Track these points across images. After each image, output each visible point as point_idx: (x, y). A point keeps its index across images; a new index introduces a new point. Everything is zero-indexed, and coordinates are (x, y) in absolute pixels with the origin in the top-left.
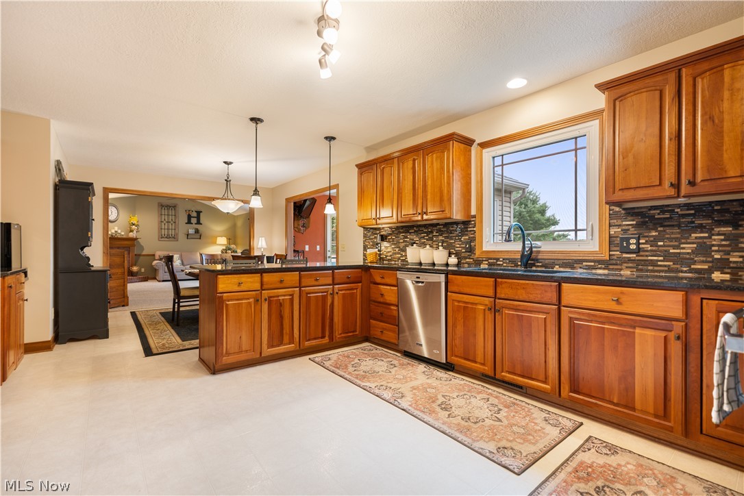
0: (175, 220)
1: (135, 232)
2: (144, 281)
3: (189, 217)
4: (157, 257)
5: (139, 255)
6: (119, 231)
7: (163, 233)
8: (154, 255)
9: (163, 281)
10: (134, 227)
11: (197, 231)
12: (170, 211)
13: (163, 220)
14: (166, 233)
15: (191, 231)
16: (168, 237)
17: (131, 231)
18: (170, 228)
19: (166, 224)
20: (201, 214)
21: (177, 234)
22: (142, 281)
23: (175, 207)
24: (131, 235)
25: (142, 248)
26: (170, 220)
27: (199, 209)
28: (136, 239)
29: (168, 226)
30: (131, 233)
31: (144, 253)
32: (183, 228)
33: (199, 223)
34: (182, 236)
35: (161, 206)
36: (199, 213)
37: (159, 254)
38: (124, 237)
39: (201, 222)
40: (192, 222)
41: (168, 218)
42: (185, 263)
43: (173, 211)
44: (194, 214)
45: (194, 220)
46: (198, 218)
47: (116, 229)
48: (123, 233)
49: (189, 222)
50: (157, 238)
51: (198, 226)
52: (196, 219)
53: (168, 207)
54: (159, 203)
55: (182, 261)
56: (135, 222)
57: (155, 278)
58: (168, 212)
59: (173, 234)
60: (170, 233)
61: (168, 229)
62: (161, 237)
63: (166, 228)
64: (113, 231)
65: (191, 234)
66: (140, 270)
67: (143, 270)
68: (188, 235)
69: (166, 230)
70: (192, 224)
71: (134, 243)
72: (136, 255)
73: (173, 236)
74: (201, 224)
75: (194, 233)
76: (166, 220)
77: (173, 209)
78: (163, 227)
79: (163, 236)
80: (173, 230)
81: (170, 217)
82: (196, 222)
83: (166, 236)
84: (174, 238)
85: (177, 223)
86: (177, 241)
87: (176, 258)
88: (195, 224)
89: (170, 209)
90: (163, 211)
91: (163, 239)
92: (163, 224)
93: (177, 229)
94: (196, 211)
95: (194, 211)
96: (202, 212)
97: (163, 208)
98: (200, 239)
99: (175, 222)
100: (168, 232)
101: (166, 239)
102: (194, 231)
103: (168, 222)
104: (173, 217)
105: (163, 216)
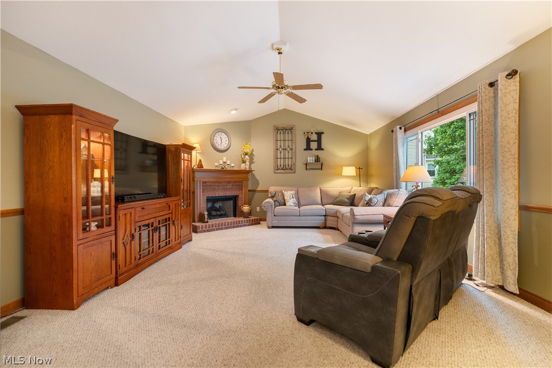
0: (292, 145)
1: (248, 163)
2: (255, 224)
3: (309, 141)
4: (269, 194)
5: (254, 191)
6: (228, 162)
7: (279, 164)
8: (268, 191)
9: (273, 227)
10: (247, 156)
11: (317, 159)
12: (287, 135)
13: (279, 147)
14: (282, 164)
15: (311, 159)
16: (284, 168)
17: (244, 162)
18: (287, 156)
19: (282, 152)
20: (322, 135)
21: (295, 164)
22: (252, 225)
23: (291, 129)
24: (243, 167)
25: (257, 182)
26: (286, 147)
27: (319, 130)
28: (249, 171)
29: (284, 154)
30: (243, 165)
31: (259, 189)
32: (304, 157)
33: (320, 148)
34: (300, 167)
35: (277, 129)
36: (319, 134)
37: (272, 189)
38: (235, 169)
39: (322, 147)
40: (311, 147)
41: (284, 145)
42: (302, 202)
43: (290, 135)
44: (314, 137)
45: (314, 145)
46: (319, 141)
47: (225, 159)
48: (233, 165)
49: (308, 148)
50: (272, 170)
51: (319, 153)
52: (316, 143)
53: (284, 130)
54: (274, 126)
55: (298, 199)
56: (248, 151)
58: (284, 137)
59: (290, 164)
60: (287, 163)
61: (284, 158)
62: (277, 168)
63: (282, 156)
64: (221, 162)
65: (311, 164)
66: (255, 208)
67: (258, 209)
68: (306, 164)
69: (282, 160)
70: (312, 150)
71: (248, 176)
72: (249, 191)
73: (290, 166)
74: (323, 149)
75: (314, 161)
76: (282, 147)
77: (290, 132)
78: (279, 157)
79: (279, 167)
80: (290, 160)
81: (287, 142)
82: (316, 147)
83: (282, 166)
84: (291, 169)
85: (294, 149)
86: (295, 172)
87: (289, 195)
88: (316, 150)
89: (287, 132)
90: (279, 135)
91: (279, 171)
92: (279, 152)
93: (294, 158)
94: (316, 133)
95: (314, 133)
96: (323, 133)
97: (279, 132)
98: (321, 169)
99: (291, 149)
100: (284, 162)
101: (282, 171)
102: (314, 159)
103: (285, 149)
104: (290, 142)
105: (279, 142)
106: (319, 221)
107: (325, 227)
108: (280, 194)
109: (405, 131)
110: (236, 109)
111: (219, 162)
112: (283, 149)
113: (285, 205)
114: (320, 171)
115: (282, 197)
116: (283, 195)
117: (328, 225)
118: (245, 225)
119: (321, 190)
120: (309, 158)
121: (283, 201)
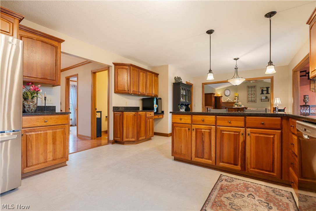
0: (255, 92)
1: (237, 100)
3: (262, 91)
6: (230, 100)
7: (249, 100)
10: (236, 97)
11: (267, 97)
12: (253, 89)
13: (249, 93)
14: (251, 99)
15: (264, 98)
16: (252, 101)
17: (235, 99)
18: (253, 97)
19: (251, 95)
21: (256, 100)
23: (255, 87)
24: (235, 101)
26: (253, 93)
27: (268, 86)
29: (252, 96)
32: (259, 96)
33: (268, 93)
34: (258, 100)
35: (248, 87)
36: (268, 88)
38: (232, 102)
39: (269, 93)
40: (264, 93)
41: (252, 92)
44: (265, 89)
45: (265, 92)
46: (267, 91)
48: (231, 100)
49: (262, 93)
50: (246, 102)
51: (267, 95)
52: (266, 91)
53: (252, 87)
54: (247, 86)
56: (237, 95)
61: (252, 97)
62: (248, 101)
65: (263, 99)
68: (261, 100)
69: (251, 98)
70: (264, 94)
73: (254, 100)
78: (249, 97)
80: (254, 98)
82: (266, 93)
86: (256, 103)
90: (249, 89)
91: (249, 102)
92: (249, 95)
93: (256, 97)
94: (266, 88)
95: (265, 88)
98: (268, 101)
99: (255, 94)
100: (252, 99)
101: (251, 102)
102: (265, 98)
103: (252, 94)
104: (254, 91)
105: (249, 92)
111: (227, 100)
120: (262, 97)
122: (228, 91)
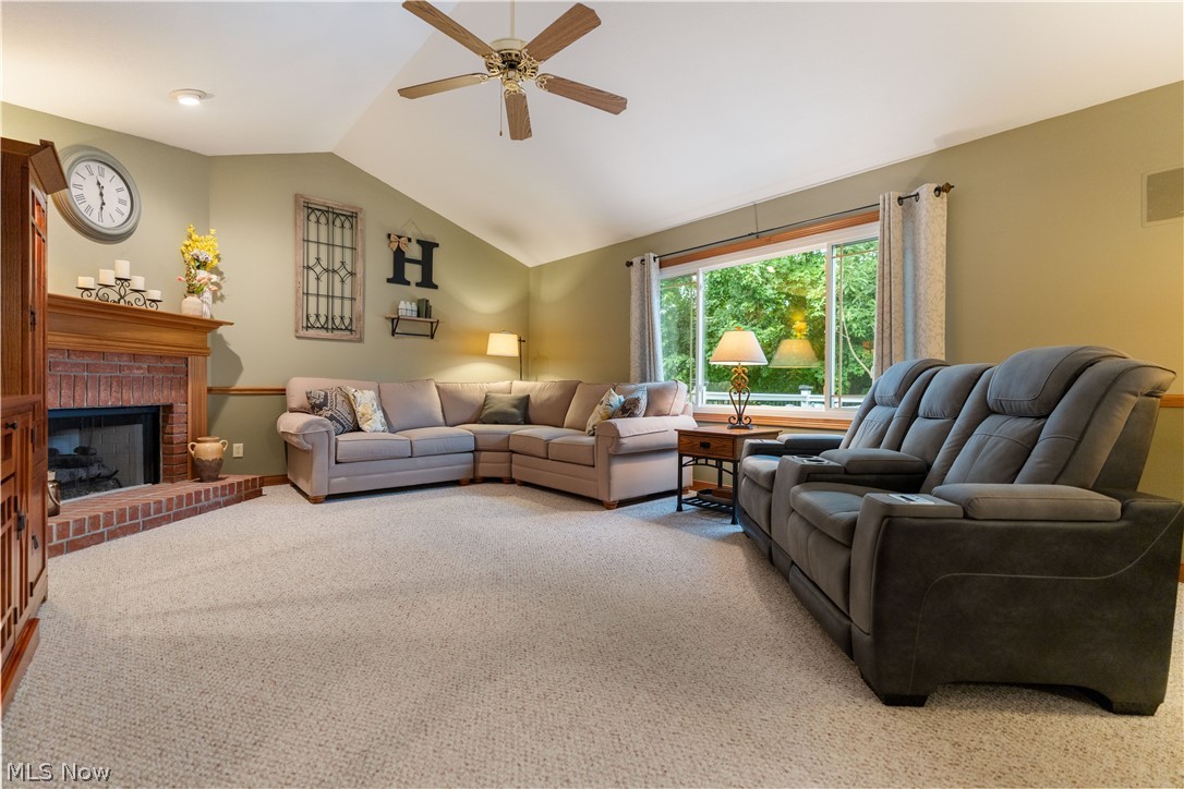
0: (354, 261)
1: (207, 295)
2: (248, 497)
3: (400, 258)
4: (294, 401)
5: (225, 391)
6: (138, 282)
7: (312, 311)
8: (282, 392)
9: (331, 498)
10: (202, 274)
11: (424, 309)
12: (338, 231)
13: (312, 262)
14: (323, 312)
15: (407, 308)
16: (329, 326)
17: (193, 290)
18: (338, 293)
19: (324, 278)
20: (435, 250)
21: (361, 318)
22: (239, 500)
23: (352, 217)
24: (192, 306)
25: (234, 363)
26: (337, 265)
27: (429, 234)
28: (212, 325)
29: (331, 285)
30: (193, 299)
31: (242, 383)
32: (379, 296)
33: (427, 281)
34: (375, 325)
35: (309, 209)
36: (428, 247)
37: (298, 389)
38: (162, 308)
39: (435, 281)
40: (407, 277)
41: (330, 257)
42: (396, 421)
43: (347, 232)
44: (414, 251)
45: (413, 273)
46: (426, 264)
47: (123, 269)
48: (155, 294)
49: (398, 278)
50: (292, 327)
51: (426, 294)
52: (418, 268)
53: (330, 214)
54: (297, 197)
55: (384, 413)
57: (283, 480)
58: (330, 234)
59: (347, 314)
60: (337, 313)
61: (331, 297)
62: (308, 326)
63: (323, 291)
64: (108, 277)
65: (405, 319)
66: (230, 448)
67: (238, 449)
68: (395, 322)
69: (323, 301)
70: (408, 283)
71: (205, 341)
72: (210, 390)
73: (347, 322)
74: (436, 287)
75: (415, 314)
76: (324, 263)
77: (347, 225)
78: (313, 290)
79: (312, 319)
80: (347, 303)
81: (338, 251)
82: (419, 280)
83: (323, 320)
84: (349, 329)
85: (359, 276)
86: (361, 340)
87: (366, 400)
88: (418, 285)
89: (338, 222)
90: (313, 226)
91: (311, 333)
92: (312, 275)
93: (359, 298)
94: (419, 242)
95: (414, 241)
96: (437, 245)
97: (313, 218)
98: (432, 337)
99: (352, 274)
100: (330, 307)
101: (323, 333)
102: (415, 307)
103: (330, 271)
104: (348, 253)
105: (313, 247)
106: (460, 465)
107: (473, 481)
108: (340, 399)
109: (661, 267)
110: (202, 95)
111: (96, 276)
112: (327, 270)
113: (358, 429)
114: (427, 341)
115: (346, 406)
116: (350, 402)
117: (482, 473)
118: (217, 506)
119: (438, 387)
120: (402, 305)
121: (350, 418)
122: (112, 183)
